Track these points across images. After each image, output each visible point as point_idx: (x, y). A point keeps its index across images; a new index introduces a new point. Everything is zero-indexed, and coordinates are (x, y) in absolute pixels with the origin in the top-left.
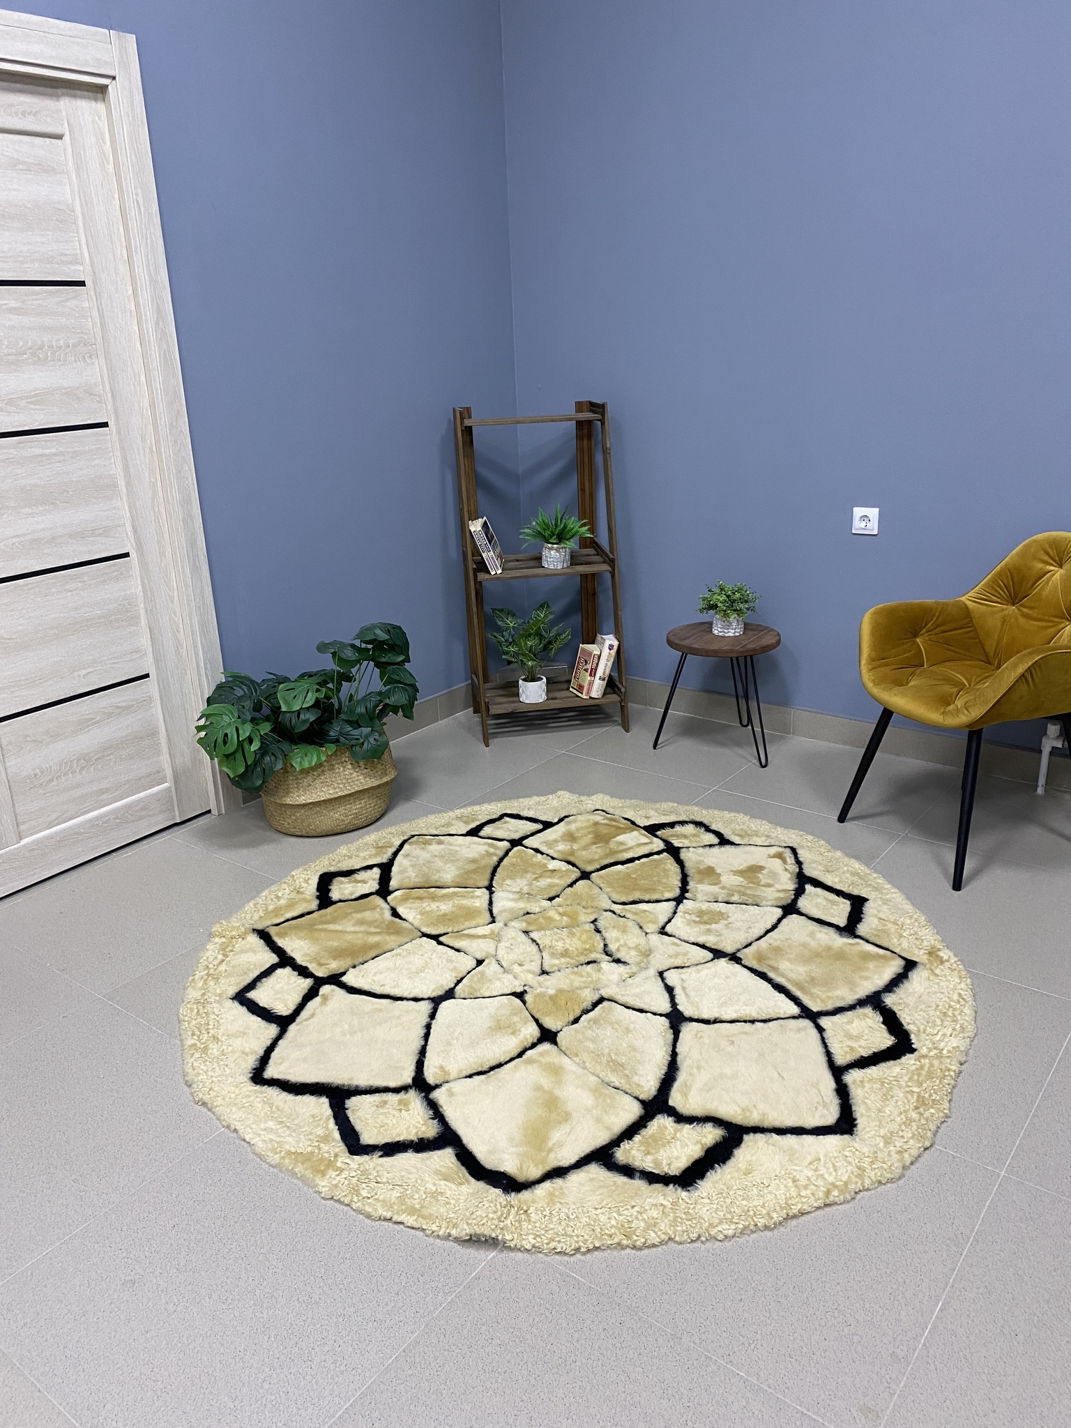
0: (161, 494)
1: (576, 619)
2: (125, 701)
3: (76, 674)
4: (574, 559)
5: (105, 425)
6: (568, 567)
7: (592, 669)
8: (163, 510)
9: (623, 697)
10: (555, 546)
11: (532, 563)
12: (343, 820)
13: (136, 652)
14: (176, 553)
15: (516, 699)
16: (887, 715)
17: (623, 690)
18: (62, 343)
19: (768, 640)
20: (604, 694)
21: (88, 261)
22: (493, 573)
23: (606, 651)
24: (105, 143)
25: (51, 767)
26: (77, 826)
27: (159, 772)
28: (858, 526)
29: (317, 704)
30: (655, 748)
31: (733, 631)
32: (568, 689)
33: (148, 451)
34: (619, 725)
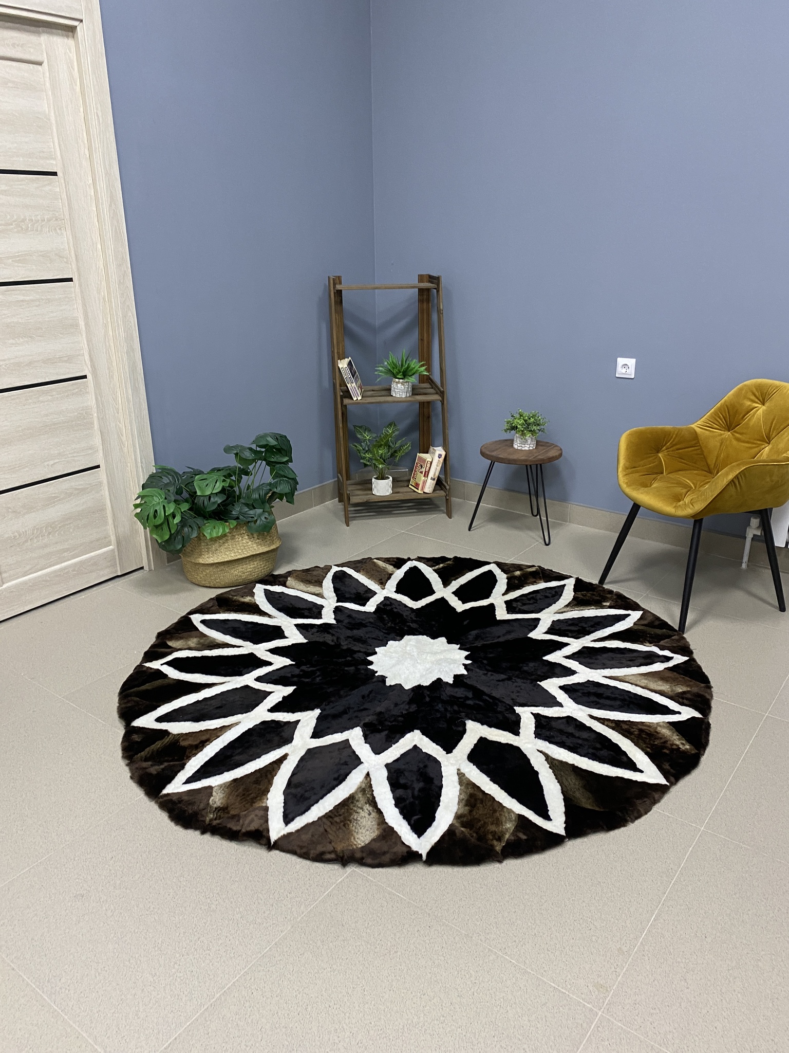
0: (111, 333)
1: (415, 435)
2: (81, 485)
3: (46, 464)
4: (415, 391)
5: (70, 280)
6: (410, 396)
7: (425, 472)
8: (112, 344)
9: (447, 493)
10: (401, 380)
11: (384, 393)
12: (241, 576)
13: (90, 449)
14: (121, 377)
15: (370, 492)
16: (636, 508)
17: (448, 487)
18: (39, 217)
19: (553, 453)
20: (434, 490)
21: (59, 157)
22: (355, 399)
23: (436, 459)
24: (74, 69)
25: (26, 531)
26: (46, 575)
27: (105, 538)
28: (621, 372)
29: (223, 490)
30: (469, 530)
31: (528, 446)
32: (408, 486)
33: (102, 300)
34: (444, 513)
